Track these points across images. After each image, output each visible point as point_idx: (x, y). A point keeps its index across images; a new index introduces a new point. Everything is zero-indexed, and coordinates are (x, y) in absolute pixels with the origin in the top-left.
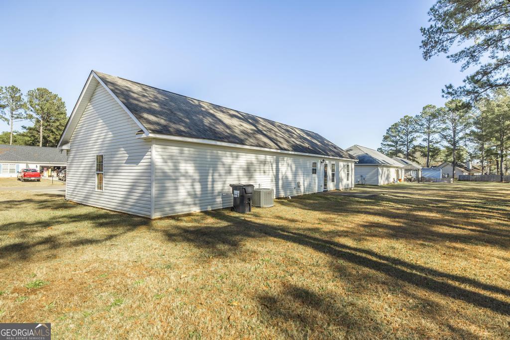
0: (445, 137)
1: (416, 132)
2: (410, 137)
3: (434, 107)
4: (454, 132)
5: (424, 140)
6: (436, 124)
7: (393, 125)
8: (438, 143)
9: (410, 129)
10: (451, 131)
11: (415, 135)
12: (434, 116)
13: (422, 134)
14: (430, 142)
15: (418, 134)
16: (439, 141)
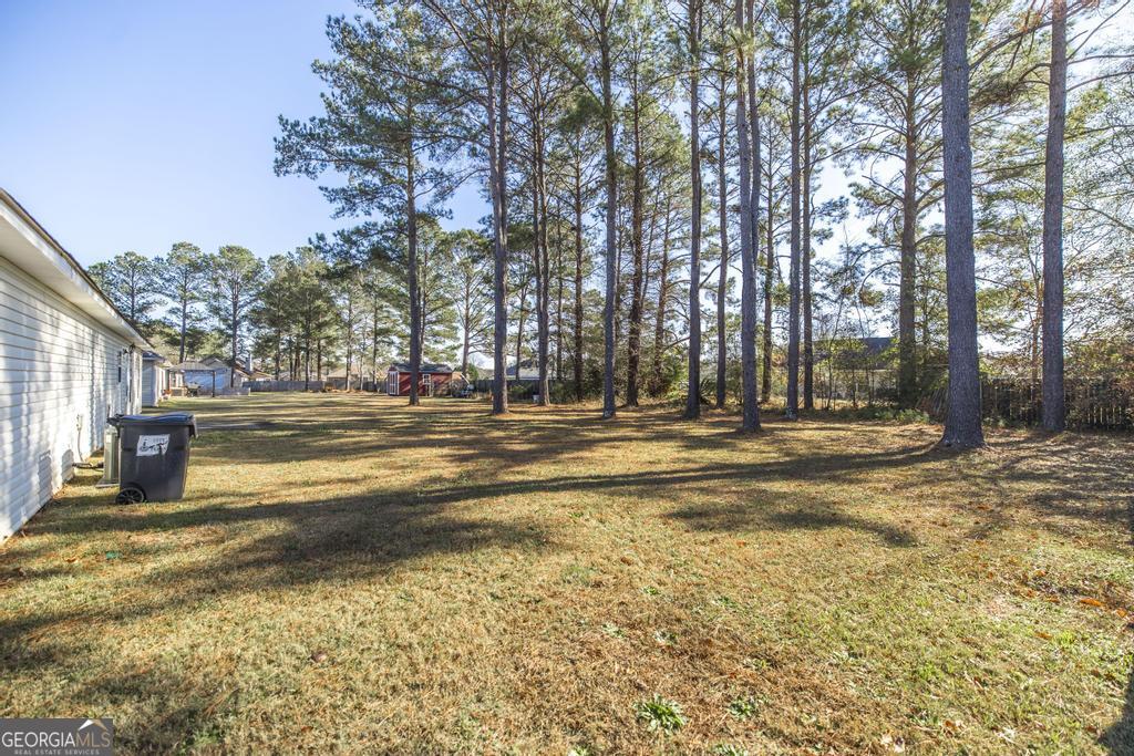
0: (216, 311)
1: (155, 291)
2: (139, 300)
3: (196, 249)
4: (235, 304)
5: (172, 311)
6: (201, 283)
7: (95, 267)
8: (201, 320)
9: (141, 284)
10: (230, 303)
11: (151, 297)
12: (195, 267)
13: (169, 300)
14: (186, 316)
15: (158, 297)
16: (203, 316)
